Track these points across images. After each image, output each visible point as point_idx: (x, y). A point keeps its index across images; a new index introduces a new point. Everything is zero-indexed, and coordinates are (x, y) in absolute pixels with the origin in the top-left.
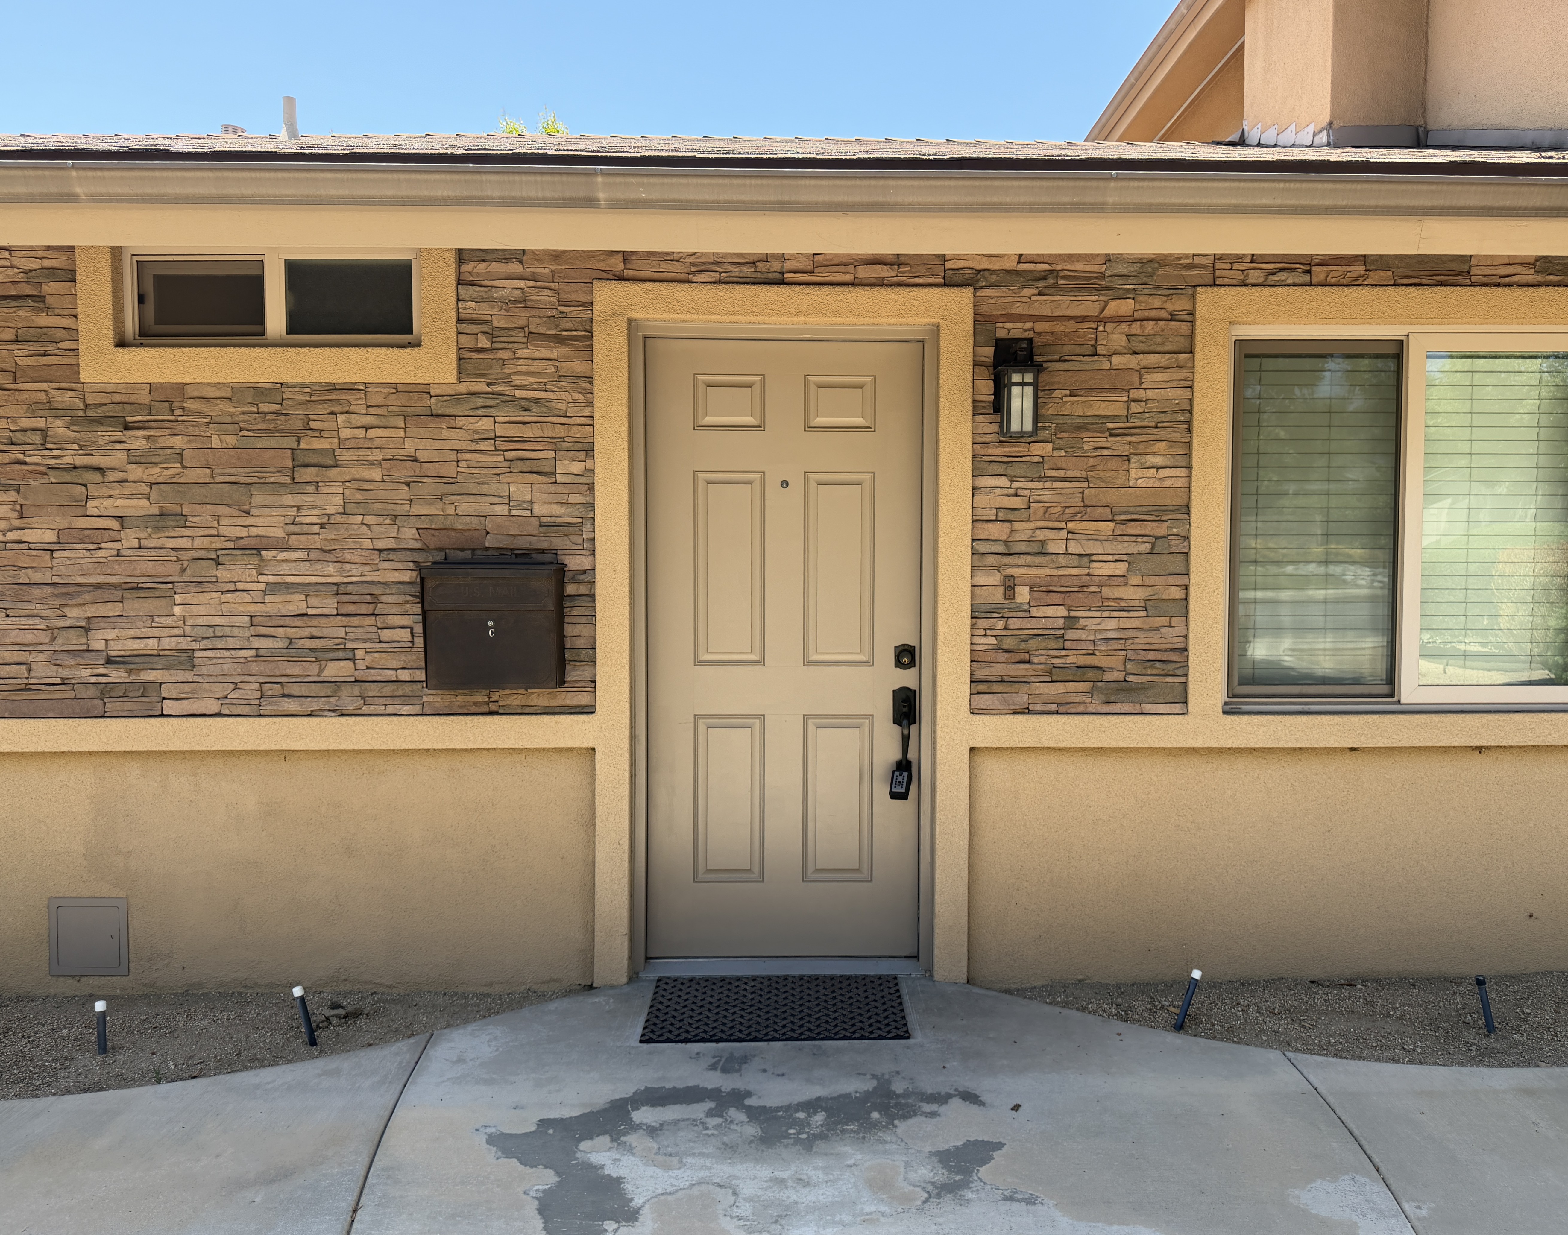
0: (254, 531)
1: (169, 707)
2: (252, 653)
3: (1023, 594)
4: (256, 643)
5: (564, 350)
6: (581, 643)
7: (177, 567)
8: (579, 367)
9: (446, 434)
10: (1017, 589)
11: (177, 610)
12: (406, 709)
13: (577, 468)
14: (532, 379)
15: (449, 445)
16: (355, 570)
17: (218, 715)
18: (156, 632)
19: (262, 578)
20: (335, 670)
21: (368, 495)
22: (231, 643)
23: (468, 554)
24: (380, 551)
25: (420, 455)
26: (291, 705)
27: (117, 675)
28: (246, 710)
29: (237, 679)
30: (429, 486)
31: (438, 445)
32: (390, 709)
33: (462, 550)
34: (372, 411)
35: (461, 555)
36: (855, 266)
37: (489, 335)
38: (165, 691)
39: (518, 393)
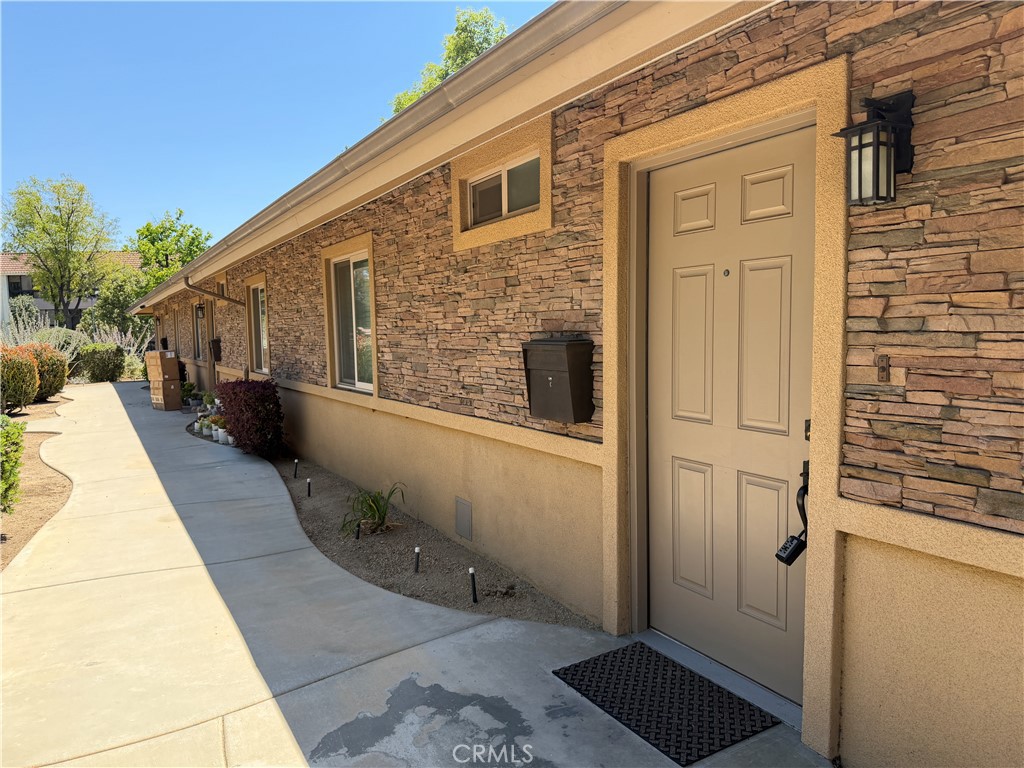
0: (497, 323)
1: (477, 412)
2: (495, 387)
3: (898, 376)
4: (498, 383)
5: (594, 195)
6: (599, 395)
7: (478, 341)
8: (598, 205)
9: (552, 260)
10: (892, 370)
11: (478, 363)
13: (598, 275)
14: (581, 218)
15: (552, 267)
17: (487, 419)
18: (473, 374)
19: (499, 348)
20: (518, 400)
21: (527, 300)
22: (491, 382)
23: (559, 335)
24: (531, 333)
25: (543, 275)
26: (504, 417)
27: (465, 394)
28: (495, 418)
29: (492, 401)
30: (545, 294)
31: (548, 268)
33: (557, 332)
34: (528, 251)
35: (557, 335)
36: (753, 70)
37: (565, 194)
38: (475, 404)
39: (575, 229)
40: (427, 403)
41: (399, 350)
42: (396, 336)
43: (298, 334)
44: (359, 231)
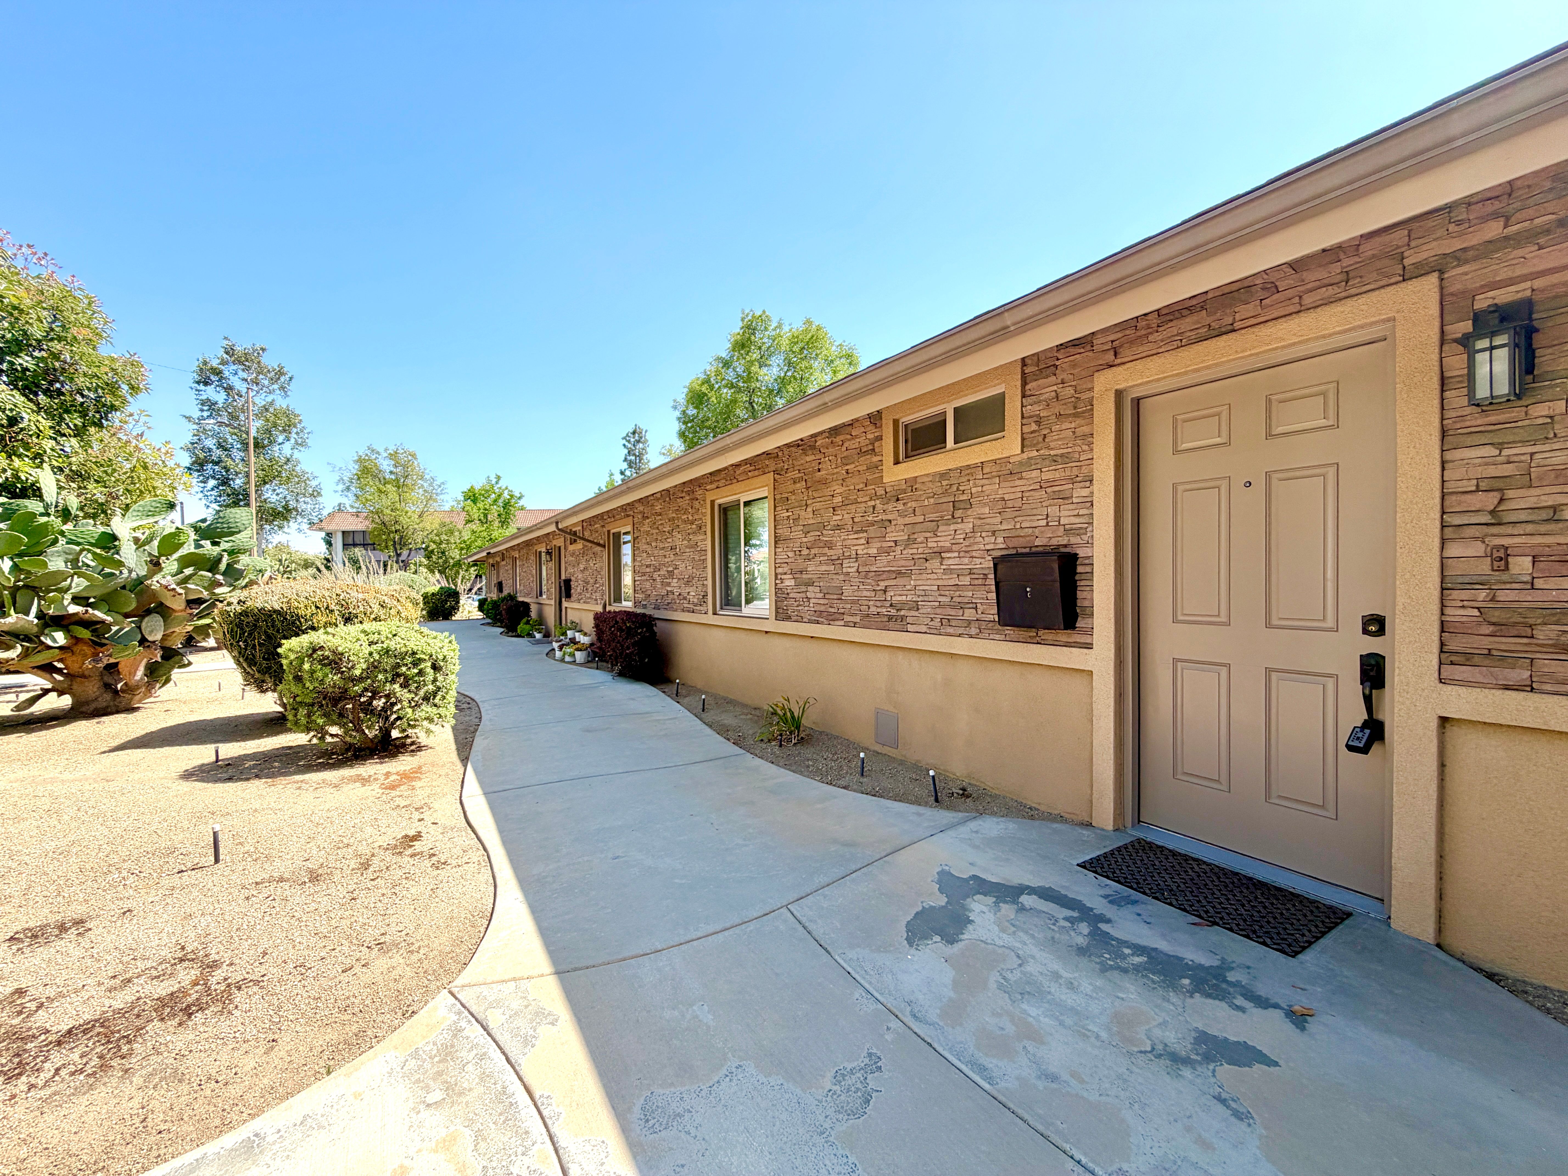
0: (940, 544)
1: (910, 628)
2: (937, 604)
3: (1521, 565)
4: (941, 599)
5: (1079, 421)
6: (1086, 603)
7: (913, 562)
8: (1086, 430)
9: (1018, 483)
10: (1512, 559)
11: (912, 582)
12: (997, 637)
13: (1085, 492)
14: (1060, 443)
15: (1018, 489)
16: (978, 561)
17: (925, 633)
18: (905, 592)
19: (943, 567)
20: (969, 614)
21: (983, 521)
22: (931, 599)
23: (1027, 550)
24: (988, 550)
25: (1007, 497)
26: (950, 630)
27: (893, 612)
28: (935, 631)
29: (932, 616)
30: (1009, 514)
31: (1013, 490)
32: (992, 636)
33: (1025, 548)
34: (985, 476)
35: (1024, 551)
36: (1300, 297)
37: (1038, 423)
38: (909, 620)
39: (1052, 453)
40: (842, 623)
41: (804, 576)
42: (801, 564)
43: (670, 569)
44: (756, 473)
